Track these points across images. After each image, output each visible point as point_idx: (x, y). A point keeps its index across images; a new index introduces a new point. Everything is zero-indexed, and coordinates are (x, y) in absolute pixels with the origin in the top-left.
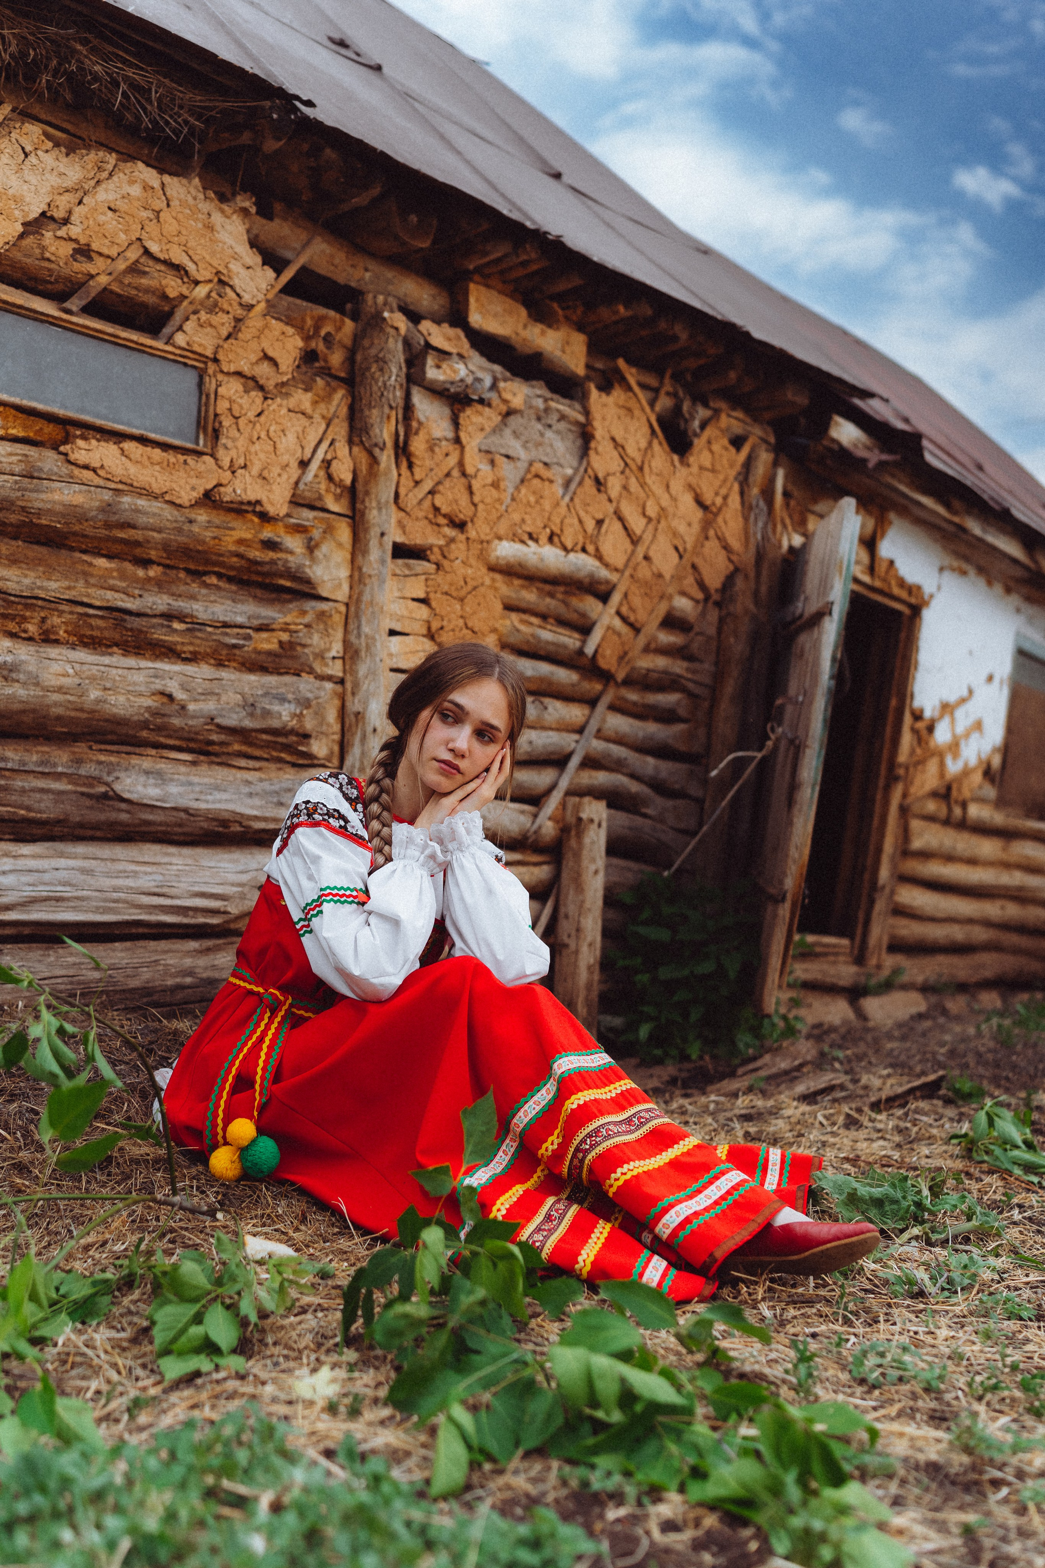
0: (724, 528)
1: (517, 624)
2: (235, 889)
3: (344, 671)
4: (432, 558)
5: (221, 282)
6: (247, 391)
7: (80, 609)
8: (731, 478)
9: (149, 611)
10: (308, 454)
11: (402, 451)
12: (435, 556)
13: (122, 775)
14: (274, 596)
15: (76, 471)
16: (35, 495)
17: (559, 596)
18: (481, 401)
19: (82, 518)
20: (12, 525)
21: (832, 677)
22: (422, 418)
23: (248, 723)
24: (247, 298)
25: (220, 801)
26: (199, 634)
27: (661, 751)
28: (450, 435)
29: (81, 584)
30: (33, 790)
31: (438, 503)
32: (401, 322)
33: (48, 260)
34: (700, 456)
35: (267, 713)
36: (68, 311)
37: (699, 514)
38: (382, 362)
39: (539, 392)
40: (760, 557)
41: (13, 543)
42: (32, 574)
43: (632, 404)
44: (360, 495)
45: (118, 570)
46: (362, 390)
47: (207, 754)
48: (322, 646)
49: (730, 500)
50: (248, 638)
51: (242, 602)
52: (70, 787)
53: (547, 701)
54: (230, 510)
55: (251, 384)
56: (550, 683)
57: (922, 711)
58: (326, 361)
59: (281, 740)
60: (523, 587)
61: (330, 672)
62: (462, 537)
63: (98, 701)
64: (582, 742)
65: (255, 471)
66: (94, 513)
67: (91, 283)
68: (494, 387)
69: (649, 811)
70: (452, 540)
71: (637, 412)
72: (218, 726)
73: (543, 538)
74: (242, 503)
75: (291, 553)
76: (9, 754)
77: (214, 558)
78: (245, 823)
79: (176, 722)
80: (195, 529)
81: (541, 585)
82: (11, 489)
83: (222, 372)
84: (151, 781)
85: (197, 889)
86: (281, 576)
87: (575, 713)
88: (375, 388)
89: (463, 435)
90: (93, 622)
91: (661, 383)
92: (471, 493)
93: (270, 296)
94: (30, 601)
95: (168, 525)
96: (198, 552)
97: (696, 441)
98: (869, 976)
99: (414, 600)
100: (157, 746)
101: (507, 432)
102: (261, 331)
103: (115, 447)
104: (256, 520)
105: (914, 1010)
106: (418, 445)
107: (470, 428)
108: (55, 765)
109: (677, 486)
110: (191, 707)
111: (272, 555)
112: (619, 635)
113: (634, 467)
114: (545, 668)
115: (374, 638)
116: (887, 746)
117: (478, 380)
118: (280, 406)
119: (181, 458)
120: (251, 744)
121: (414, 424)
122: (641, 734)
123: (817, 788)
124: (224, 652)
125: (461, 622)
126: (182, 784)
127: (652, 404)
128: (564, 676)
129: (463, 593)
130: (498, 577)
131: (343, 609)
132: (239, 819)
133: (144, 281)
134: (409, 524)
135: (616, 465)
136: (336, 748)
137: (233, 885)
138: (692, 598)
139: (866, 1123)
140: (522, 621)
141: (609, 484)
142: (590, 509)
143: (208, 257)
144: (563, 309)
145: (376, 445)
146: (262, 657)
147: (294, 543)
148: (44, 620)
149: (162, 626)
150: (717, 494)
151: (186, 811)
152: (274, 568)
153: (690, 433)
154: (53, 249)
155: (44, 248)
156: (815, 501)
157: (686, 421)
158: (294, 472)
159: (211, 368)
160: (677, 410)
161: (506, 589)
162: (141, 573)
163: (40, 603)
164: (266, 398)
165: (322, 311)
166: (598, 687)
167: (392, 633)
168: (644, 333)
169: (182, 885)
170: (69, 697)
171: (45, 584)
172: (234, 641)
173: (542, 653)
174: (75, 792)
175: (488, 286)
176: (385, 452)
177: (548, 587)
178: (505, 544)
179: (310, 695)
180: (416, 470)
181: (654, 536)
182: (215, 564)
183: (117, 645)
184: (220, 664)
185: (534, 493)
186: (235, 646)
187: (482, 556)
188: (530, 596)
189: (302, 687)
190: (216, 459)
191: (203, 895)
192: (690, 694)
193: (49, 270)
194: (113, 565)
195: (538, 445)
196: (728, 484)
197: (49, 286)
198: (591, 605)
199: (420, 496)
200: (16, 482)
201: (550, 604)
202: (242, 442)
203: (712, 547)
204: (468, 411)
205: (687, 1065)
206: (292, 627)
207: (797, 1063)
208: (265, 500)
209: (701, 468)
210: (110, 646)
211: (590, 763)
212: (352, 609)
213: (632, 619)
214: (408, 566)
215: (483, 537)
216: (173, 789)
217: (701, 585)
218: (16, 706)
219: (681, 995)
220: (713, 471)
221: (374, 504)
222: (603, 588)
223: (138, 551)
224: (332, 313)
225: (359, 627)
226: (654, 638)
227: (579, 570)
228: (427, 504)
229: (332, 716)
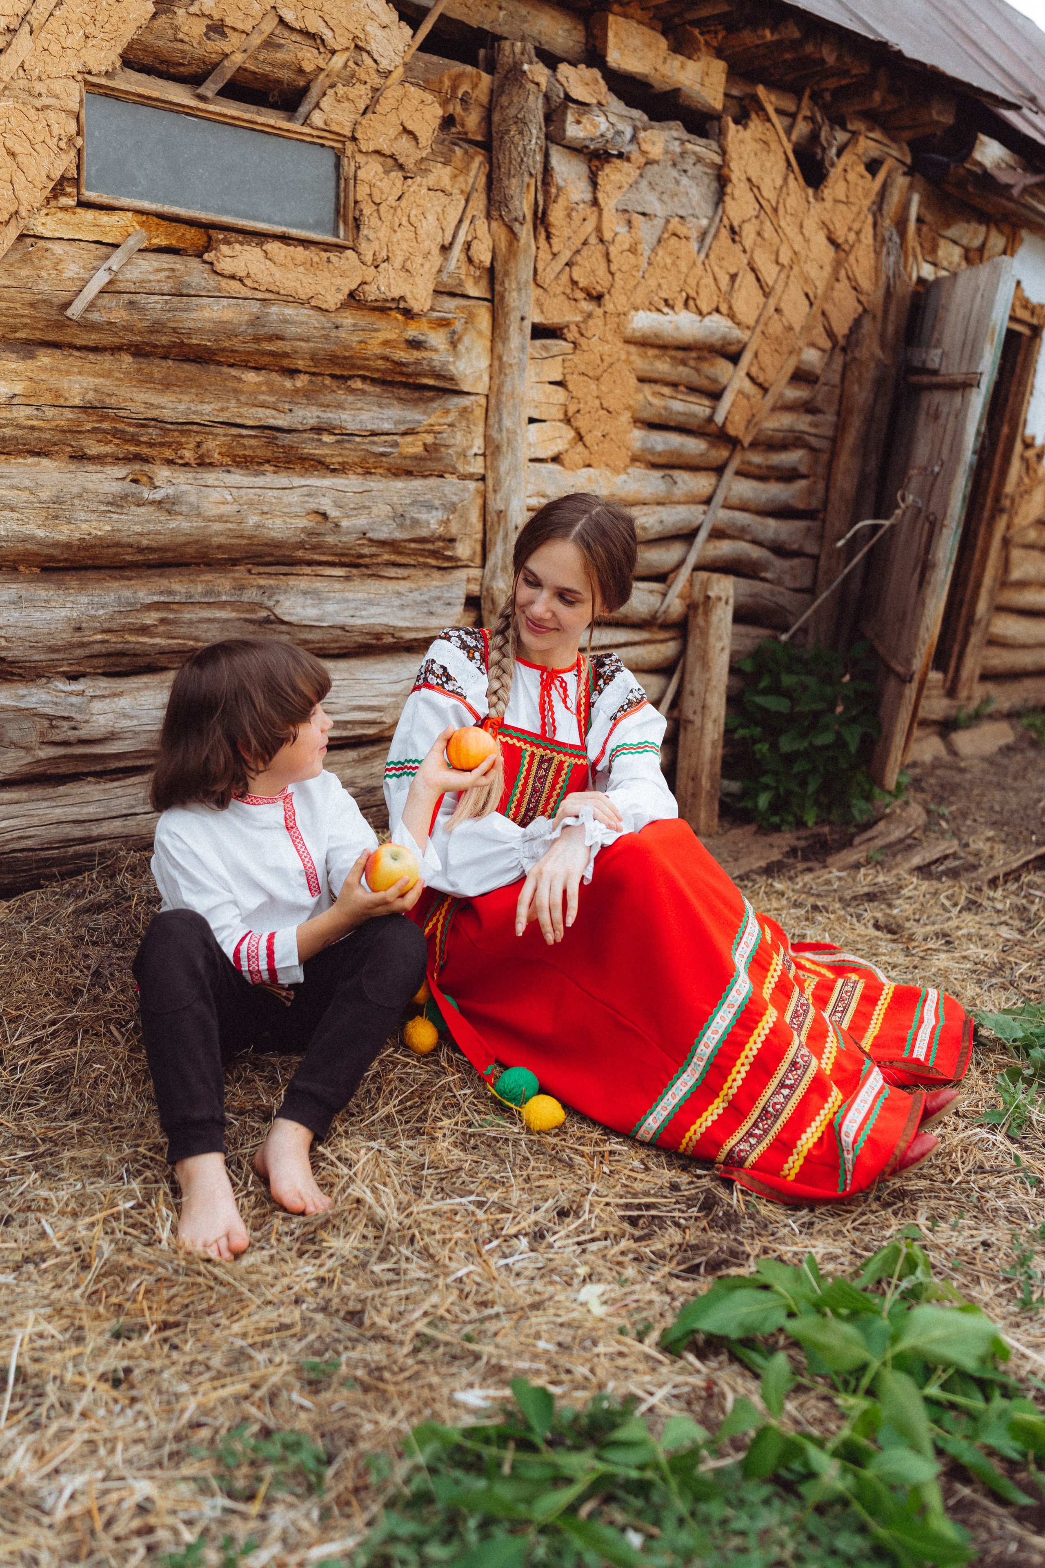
0: (855, 268)
1: (651, 398)
2: (389, 700)
3: (485, 467)
4: (570, 336)
5: (357, 47)
6: (387, 172)
7: (234, 431)
8: (865, 209)
9: (300, 427)
10: (448, 239)
11: (541, 220)
12: (572, 334)
13: (281, 598)
14: (416, 395)
15: (224, 283)
16: (185, 315)
17: (692, 363)
18: (620, 156)
19: (232, 335)
20: (163, 346)
21: (974, 452)
22: (561, 183)
23: (398, 535)
24: (385, 64)
25: (373, 616)
26: (347, 445)
27: (782, 512)
28: (588, 197)
29: (233, 403)
30: (201, 621)
31: (576, 277)
32: (539, 72)
33: (182, 41)
34: (834, 188)
35: (416, 522)
36: (202, 98)
37: (831, 252)
38: (522, 122)
39: (675, 134)
40: (888, 294)
41: (164, 363)
42: (185, 398)
43: (770, 136)
44: (499, 275)
45: (267, 383)
46: (500, 157)
47: (357, 566)
48: (465, 444)
49: (862, 236)
50: (395, 444)
51: (388, 406)
52: (234, 615)
53: (676, 474)
54: (375, 309)
55: (390, 161)
56: (680, 455)
57: (1033, 438)
58: (463, 125)
59: (429, 546)
60: (656, 357)
61: (472, 470)
62: (599, 312)
63: (257, 526)
64: (710, 514)
65: (397, 262)
66: (243, 328)
67: (226, 63)
68: (634, 138)
69: (769, 575)
70: (590, 315)
71: (774, 146)
72: (370, 540)
73: (679, 304)
74: (386, 300)
75: (436, 350)
76: (176, 587)
77: (359, 362)
78: (397, 635)
79: (330, 539)
80: (342, 334)
81: (673, 353)
82: (162, 309)
83: (360, 151)
84: (309, 602)
85: (355, 703)
86: (425, 376)
87: (702, 483)
88: (514, 154)
89: (600, 195)
90: (246, 441)
91: (799, 107)
92: (609, 261)
93: (408, 59)
94: (186, 426)
95: (316, 333)
96: (345, 358)
97: (832, 171)
98: (960, 708)
99: (551, 383)
100: (310, 563)
101: (644, 183)
102: (400, 101)
103: (258, 250)
104: (400, 317)
105: (1002, 742)
106: (556, 215)
107: (608, 188)
108: (219, 594)
109: (811, 225)
110: (344, 523)
111: (416, 354)
112: (748, 397)
113: (769, 210)
114: (675, 440)
115: (515, 432)
116: (995, 476)
117: (619, 133)
118: (420, 185)
119: (325, 255)
120: (400, 553)
121: (553, 190)
122: (764, 497)
123: (951, 568)
124: (372, 460)
125: (597, 402)
126: (338, 603)
127: (789, 131)
128: (694, 446)
129: (599, 372)
130: (633, 349)
131: (483, 401)
132: (392, 631)
133: (280, 56)
134: (546, 301)
135: (751, 208)
136: (478, 548)
137: (387, 696)
138: (820, 349)
139: (985, 903)
140: (654, 394)
141: (744, 234)
142: (725, 263)
143: (344, 22)
144: (702, 33)
145: (516, 220)
146: (408, 462)
147: (437, 339)
148: (199, 445)
149: (313, 440)
150: (850, 229)
151: (343, 628)
152: (419, 368)
153: (827, 164)
154: (185, 29)
155: (176, 28)
156: (948, 226)
157: (824, 149)
158: (436, 259)
159: (350, 147)
160: (814, 137)
161: (641, 362)
162: (288, 384)
163: (195, 428)
164: (405, 178)
165: (459, 67)
166: (725, 454)
167: (532, 420)
168: (788, 56)
169: (341, 701)
170: (229, 525)
171: (199, 408)
172: (382, 450)
173: (672, 424)
174: (239, 619)
175: (626, 16)
176: (525, 227)
177: (680, 354)
178: (641, 313)
179: (455, 499)
180: (555, 241)
181: (787, 284)
182: (360, 368)
183: (268, 462)
184: (368, 473)
185: (671, 254)
186: (383, 454)
187: (618, 329)
188: (663, 367)
189: (447, 490)
190: (359, 254)
191: (360, 708)
192: (812, 449)
193: (182, 51)
194: (261, 379)
195: (674, 195)
196: (862, 217)
197: (182, 69)
198: (722, 369)
199: (558, 270)
200: (166, 302)
201: (683, 373)
202: (384, 232)
203: (843, 288)
204: (608, 169)
205: (803, 833)
206: (436, 428)
207: (910, 830)
208: (409, 296)
209: (836, 201)
210: (261, 464)
211: (717, 534)
212: (493, 401)
213: (761, 379)
214: (545, 348)
215: (621, 309)
216: (330, 608)
217: (830, 334)
218: (181, 539)
219: (799, 767)
220: (846, 203)
221: (514, 286)
222: (733, 348)
223: (285, 362)
224: (469, 68)
225: (500, 421)
226: (781, 395)
227: (713, 333)
228: (565, 278)
229: (474, 516)
